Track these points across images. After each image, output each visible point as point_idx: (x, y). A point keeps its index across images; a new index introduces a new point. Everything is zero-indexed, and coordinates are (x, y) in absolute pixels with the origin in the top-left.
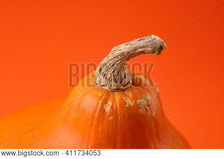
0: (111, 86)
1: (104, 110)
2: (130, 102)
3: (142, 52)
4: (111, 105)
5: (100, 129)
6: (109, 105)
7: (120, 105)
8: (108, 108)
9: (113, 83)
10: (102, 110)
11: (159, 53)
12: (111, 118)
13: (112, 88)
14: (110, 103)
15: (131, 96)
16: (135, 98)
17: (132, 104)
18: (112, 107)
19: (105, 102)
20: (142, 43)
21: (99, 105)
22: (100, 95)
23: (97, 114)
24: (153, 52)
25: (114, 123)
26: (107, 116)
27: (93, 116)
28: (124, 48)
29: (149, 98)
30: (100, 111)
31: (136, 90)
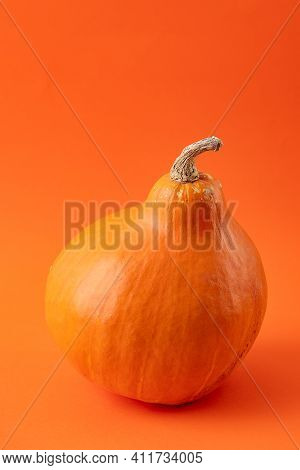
2: (197, 190)
3: (205, 150)
7: (190, 193)
8: (180, 195)
9: (184, 177)
10: (176, 197)
11: (218, 149)
13: (184, 180)
15: (198, 186)
16: (201, 188)
17: (198, 192)
18: (183, 194)
19: (178, 190)
20: (205, 142)
21: (174, 193)
22: (174, 186)
24: (213, 149)
26: (180, 200)
28: (192, 147)
29: (212, 188)
30: (174, 197)
31: (202, 182)
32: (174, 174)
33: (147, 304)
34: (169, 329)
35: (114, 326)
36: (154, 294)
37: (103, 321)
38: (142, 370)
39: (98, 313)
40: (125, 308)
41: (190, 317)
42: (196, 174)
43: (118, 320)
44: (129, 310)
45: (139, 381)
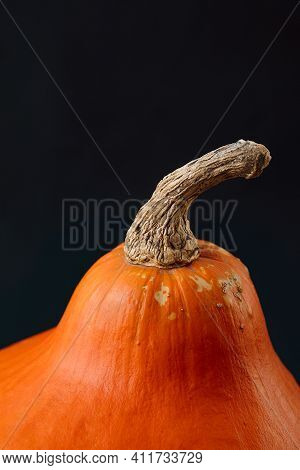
0: (163, 257)
1: (157, 303)
4: (168, 291)
5: (151, 343)
6: (164, 292)
7: (187, 290)
8: (163, 299)
9: (168, 251)
10: (153, 304)
12: (172, 316)
13: (166, 261)
14: (166, 289)
15: (204, 272)
17: (209, 287)
18: (171, 296)
20: (222, 155)
21: (146, 295)
22: (144, 277)
23: (142, 312)
25: (180, 325)
26: (164, 313)
27: (135, 318)
28: (187, 171)
30: (149, 306)
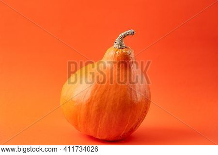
3: (128, 35)
6: (118, 52)
7: (121, 52)
9: (119, 46)
11: (133, 35)
17: (125, 52)
20: (128, 32)
21: (115, 52)
25: (119, 57)
26: (117, 55)
29: (130, 51)
31: (126, 49)
32: (115, 45)
33: (103, 94)
34: (111, 104)
35: (89, 103)
36: (106, 91)
37: (85, 101)
38: (100, 122)
39: (83, 98)
40: (94, 96)
41: (120, 100)
42: (124, 45)
43: (91, 100)
44: (95, 97)
45: (98, 127)
